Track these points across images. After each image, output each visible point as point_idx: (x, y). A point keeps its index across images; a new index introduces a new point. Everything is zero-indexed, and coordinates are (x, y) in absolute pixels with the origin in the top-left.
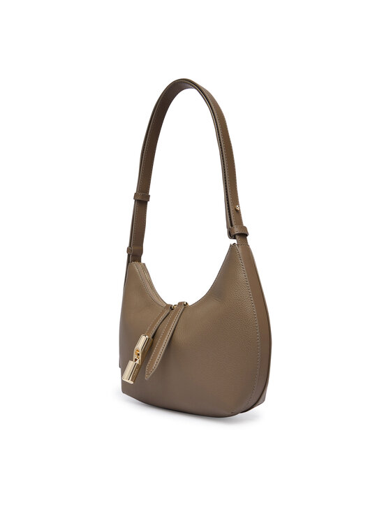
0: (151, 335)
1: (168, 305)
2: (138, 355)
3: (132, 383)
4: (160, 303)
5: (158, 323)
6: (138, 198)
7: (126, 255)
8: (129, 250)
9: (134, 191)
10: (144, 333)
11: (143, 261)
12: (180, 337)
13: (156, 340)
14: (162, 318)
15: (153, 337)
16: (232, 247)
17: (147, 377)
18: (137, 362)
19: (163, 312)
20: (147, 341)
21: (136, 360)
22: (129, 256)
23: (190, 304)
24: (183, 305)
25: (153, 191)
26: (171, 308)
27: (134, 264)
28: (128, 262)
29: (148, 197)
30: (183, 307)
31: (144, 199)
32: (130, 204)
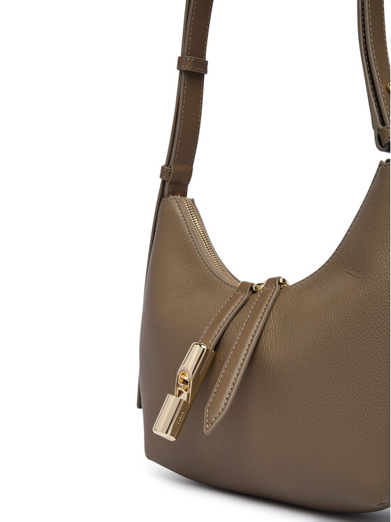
0: (213, 344)
1: (245, 284)
2: (185, 382)
3: (173, 439)
4: (227, 279)
5: (226, 319)
6: (187, 68)
7: (158, 182)
8: (164, 173)
9: (178, 52)
10: (196, 339)
11: (190, 195)
12: (272, 348)
13: (221, 352)
14: (233, 309)
15: (216, 348)
16: (383, 167)
17: (208, 429)
18: (184, 397)
19: (235, 297)
20: (204, 356)
21: (180, 392)
22: (163, 183)
23: (291, 282)
24: (277, 284)
25: (213, 53)
26: (252, 289)
27: (174, 200)
28: (162, 195)
29: (204, 65)
30: (278, 287)
31: (198, 70)
32: (171, 80)
